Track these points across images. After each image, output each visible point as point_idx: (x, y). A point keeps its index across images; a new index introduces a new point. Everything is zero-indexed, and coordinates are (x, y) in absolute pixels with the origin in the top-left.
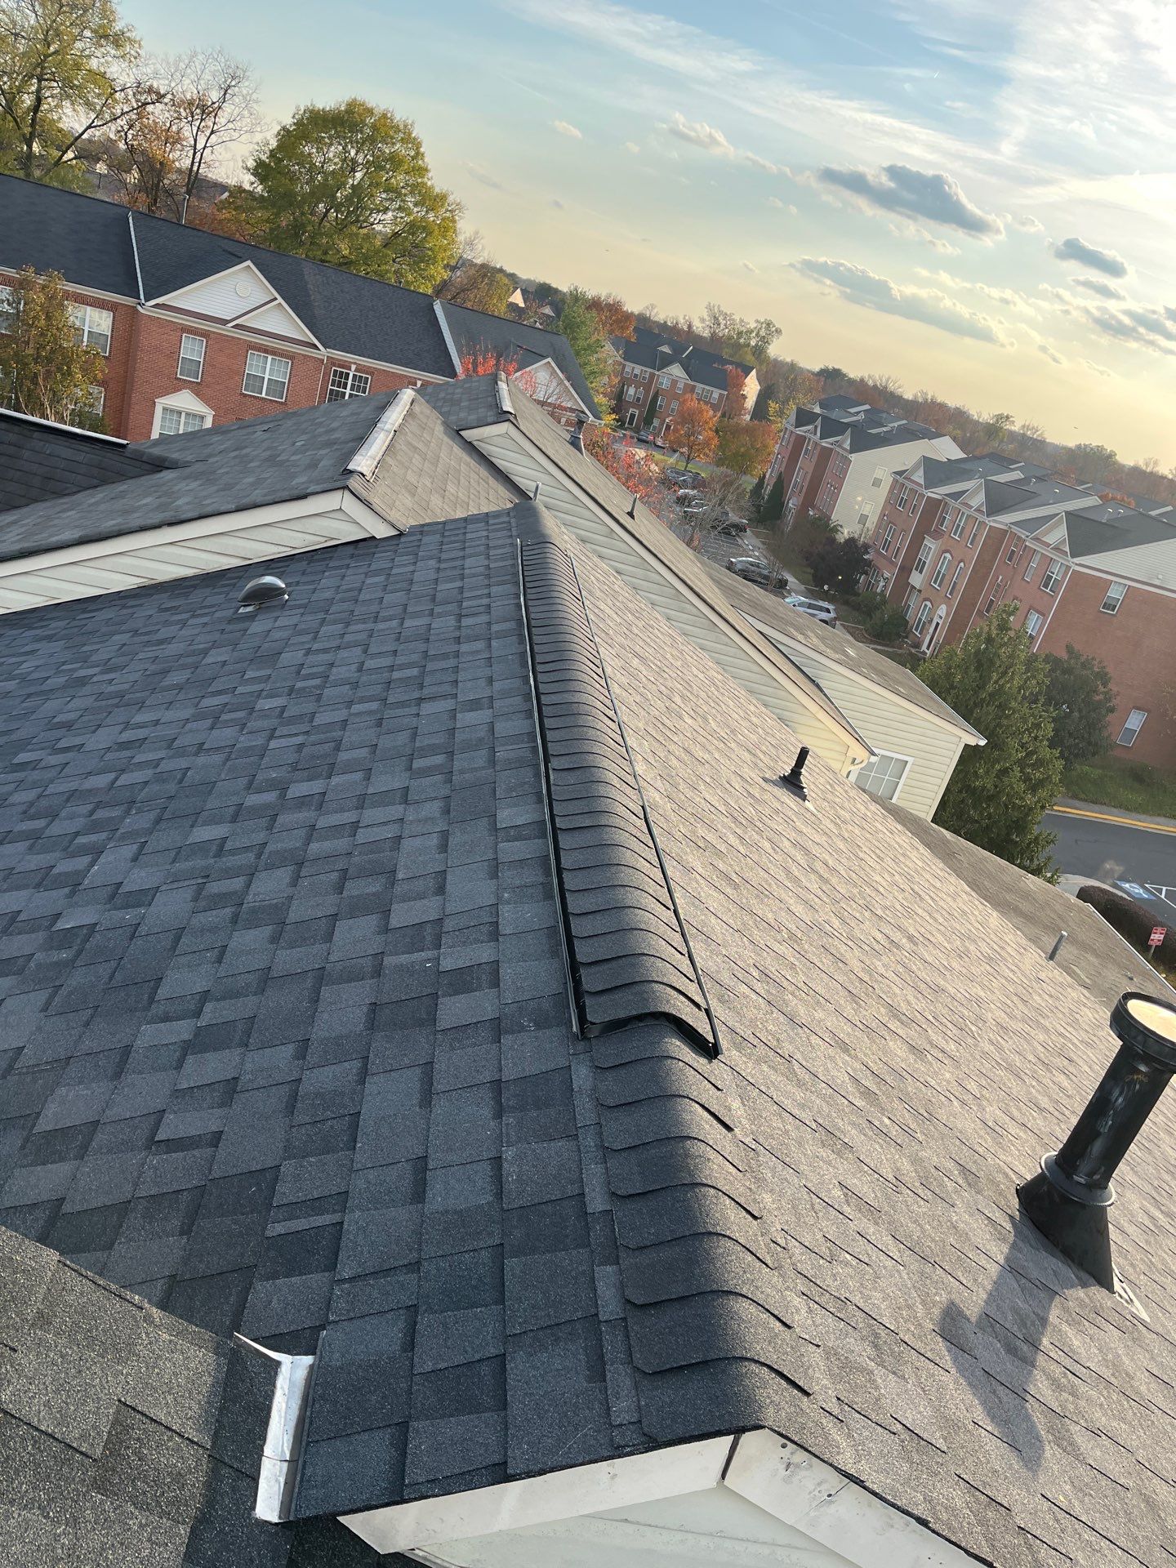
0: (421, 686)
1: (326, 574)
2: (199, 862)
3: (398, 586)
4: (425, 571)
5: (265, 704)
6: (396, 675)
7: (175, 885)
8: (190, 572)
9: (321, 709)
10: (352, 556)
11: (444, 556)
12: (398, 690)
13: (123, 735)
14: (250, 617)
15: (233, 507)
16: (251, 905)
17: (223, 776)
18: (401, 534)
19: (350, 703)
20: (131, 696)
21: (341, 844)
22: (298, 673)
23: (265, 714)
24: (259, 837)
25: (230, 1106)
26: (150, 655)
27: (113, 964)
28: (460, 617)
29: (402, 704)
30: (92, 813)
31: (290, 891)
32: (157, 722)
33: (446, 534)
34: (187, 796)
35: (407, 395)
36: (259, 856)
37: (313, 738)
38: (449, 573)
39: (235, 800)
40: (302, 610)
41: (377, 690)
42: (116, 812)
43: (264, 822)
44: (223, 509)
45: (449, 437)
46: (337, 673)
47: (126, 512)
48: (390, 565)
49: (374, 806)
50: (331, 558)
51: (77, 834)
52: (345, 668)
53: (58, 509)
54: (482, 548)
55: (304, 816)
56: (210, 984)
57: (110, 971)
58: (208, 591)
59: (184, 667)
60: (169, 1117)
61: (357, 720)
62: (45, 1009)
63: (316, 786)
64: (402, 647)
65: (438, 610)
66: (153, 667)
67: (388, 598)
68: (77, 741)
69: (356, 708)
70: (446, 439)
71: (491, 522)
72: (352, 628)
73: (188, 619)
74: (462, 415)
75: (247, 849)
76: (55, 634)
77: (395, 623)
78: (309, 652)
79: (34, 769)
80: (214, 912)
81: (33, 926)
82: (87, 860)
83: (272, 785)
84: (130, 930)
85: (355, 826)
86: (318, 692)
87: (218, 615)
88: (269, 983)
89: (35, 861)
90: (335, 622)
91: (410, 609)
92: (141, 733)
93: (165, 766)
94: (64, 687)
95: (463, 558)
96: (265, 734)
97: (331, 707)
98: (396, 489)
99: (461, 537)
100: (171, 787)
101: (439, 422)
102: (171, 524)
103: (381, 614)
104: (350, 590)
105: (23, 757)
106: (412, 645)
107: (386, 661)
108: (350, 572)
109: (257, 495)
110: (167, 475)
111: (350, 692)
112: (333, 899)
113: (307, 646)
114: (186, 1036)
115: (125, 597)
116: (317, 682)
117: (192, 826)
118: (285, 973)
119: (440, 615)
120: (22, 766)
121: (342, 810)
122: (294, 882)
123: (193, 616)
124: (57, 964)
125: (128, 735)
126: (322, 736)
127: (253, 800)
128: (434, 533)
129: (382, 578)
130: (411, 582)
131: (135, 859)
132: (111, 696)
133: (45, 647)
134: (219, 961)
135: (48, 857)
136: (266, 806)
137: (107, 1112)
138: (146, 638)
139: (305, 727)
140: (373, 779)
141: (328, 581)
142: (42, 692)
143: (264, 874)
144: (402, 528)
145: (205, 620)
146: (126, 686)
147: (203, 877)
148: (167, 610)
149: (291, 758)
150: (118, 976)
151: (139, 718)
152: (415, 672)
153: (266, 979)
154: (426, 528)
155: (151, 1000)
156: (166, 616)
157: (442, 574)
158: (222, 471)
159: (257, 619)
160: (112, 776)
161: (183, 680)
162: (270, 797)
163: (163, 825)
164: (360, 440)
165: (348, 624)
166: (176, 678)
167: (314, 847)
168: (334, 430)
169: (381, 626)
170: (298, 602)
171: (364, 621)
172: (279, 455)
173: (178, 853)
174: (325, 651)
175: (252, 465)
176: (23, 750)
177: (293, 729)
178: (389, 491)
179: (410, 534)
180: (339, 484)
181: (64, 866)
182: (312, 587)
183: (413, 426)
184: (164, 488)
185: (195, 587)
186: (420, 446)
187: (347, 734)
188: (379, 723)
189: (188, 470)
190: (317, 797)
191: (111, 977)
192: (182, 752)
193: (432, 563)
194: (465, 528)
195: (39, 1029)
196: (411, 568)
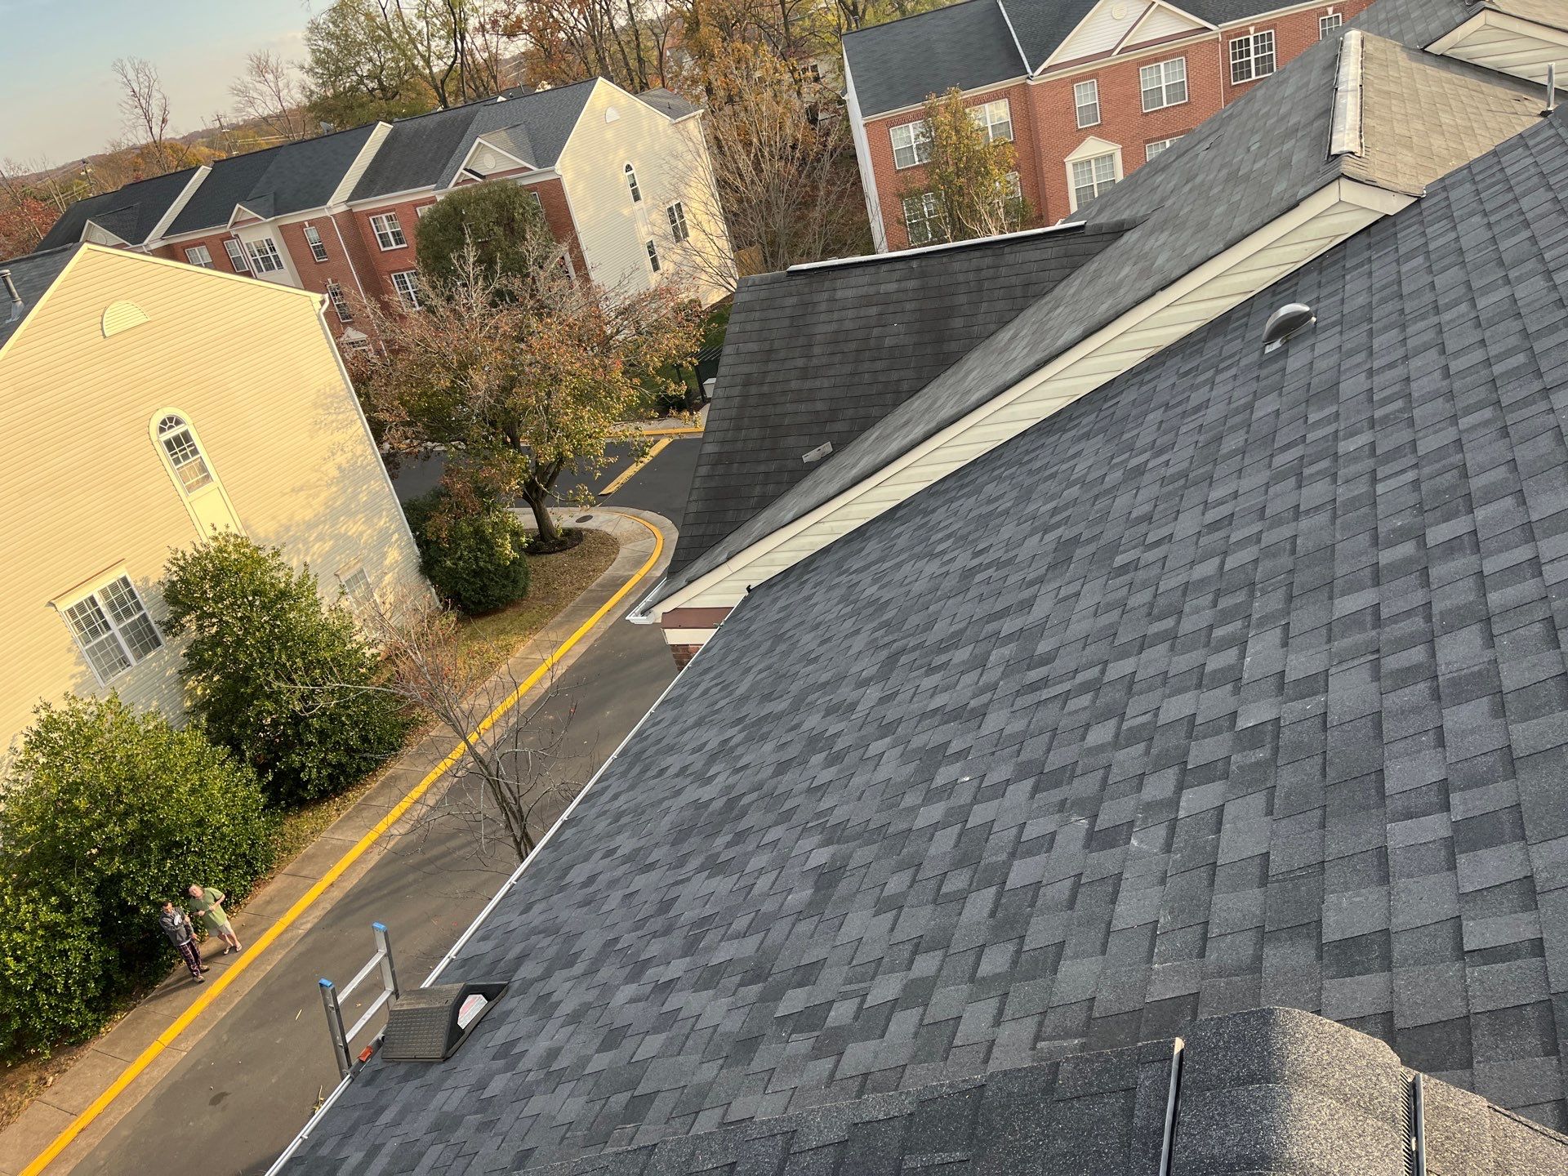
0: (1539, 374)
1: (1348, 277)
2: (1358, 638)
3: (1446, 261)
4: (1472, 233)
5: (1347, 446)
6: (1497, 369)
7: (1345, 666)
8: (1192, 327)
9: (1420, 434)
10: (1369, 246)
11: (1488, 207)
12: (1510, 387)
13: (1207, 516)
14: (1282, 354)
15: (1221, 246)
16: (1448, 676)
17: (1339, 537)
18: (1419, 200)
19: (1454, 419)
20: (1194, 474)
21: (1528, 588)
22: (1371, 400)
23: (1353, 457)
24: (1418, 597)
25: (1537, 908)
26: (1192, 426)
27: (1318, 759)
28: (1548, 274)
29: (1526, 402)
30: (1215, 604)
31: (1488, 654)
32: (1235, 495)
33: (1478, 178)
34: (1308, 567)
35: (1353, 37)
36: (1429, 618)
37: (1427, 470)
38: (1505, 225)
39: (1366, 560)
40: (1338, 328)
41: (1482, 393)
42: (1240, 597)
43: (1413, 579)
44: (1211, 252)
45: (1417, 61)
46: (1417, 388)
47: (1112, 291)
48: (1423, 241)
49: (1548, 534)
50: (1344, 257)
51: (1211, 627)
52: (1425, 379)
53: (1045, 310)
54: (1536, 179)
55: (1463, 563)
56: (1443, 771)
57: (1318, 767)
58: (1219, 340)
59: (1234, 429)
60: (1468, 925)
61: (1474, 436)
62: (1270, 812)
63: (1459, 526)
64: (1488, 334)
65: (1513, 274)
66: (1202, 438)
67: (1439, 281)
68: (1164, 532)
69: (1465, 422)
70: (1414, 65)
71: (1531, 143)
72: (1410, 330)
73: (1214, 377)
74: (1420, 28)
75: (1409, 613)
76: (1090, 430)
77: (1464, 307)
78: (1371, 373)
79: (1136, 569)
80: (1407, 691)
81: (1214, 728)
82: (1233, 653)
83: (1402, 535)
84: (1318, 721)
85: (1536, 565)
86: (1406, 416)
87: (1244, 362)
88: (1518, 764)
89: (1183, 662)
90: (1386, 329)
91: (1475, 285)
92: (1225, 510)
93: (1267, 539)
94: (1124, 481)
95: (1516, 200)
96: (1366, 478)
97: (1431, 430)
98: (1390, 150)
99: (1499, 176)
100: (1285, 561)
101: (1398, 49)
102: (1163, 289)
103: (1440, 303)
104: (1385, 287)
105: (1120, 560)
106: (1501, 327)
107: (1478, 355)
108: (1375, 266)
109: (1239, 223)
110: (1130, 238)
111: (1448, 406)
112: (1550, 656)
113: (1368, 366)
114: (1447, 833)
115: (1139, 373)
116: (1399, 404)
117: (1331, 598)
118: (1533, 751)
119: (1520, 279)
120: (1124, 569)
121: (1508, 548)
122: (1490, 640)
123: (1218, 372)
124: (1258, 764)
125: (1212, 515)
126: (1438, 466)
127: (1386, 557)
128: (1461, 183)
129: (1420, 260)
130: (1461, 252)
131: (1285, 644)
132: (1174, 478)
133: (1089, 446)
134: (1441, 742)
135: (1194, 654)
136: (1408, 561)
137: (1394, 920)
138: (1179, 410)
139: (1410, 460)
140: (1530, 502)
141: (1354, 285)
142: (1107, 492)
143: (1445, 638)
144: (1418, 193)
145: (1233, 371)
146: (1186, 464)
147: (1373, 653)
148: (1187, 373)
149: (1412, 499)
150: (1331, 773)
151: (1215, 495)
152: (1521, 358)
153: (1510, 762)
154: (1447, 182)
155: (1382, 795)
156: (1187, 381)
157: (1496, 230)
158: (1186, 210)
159: (1291, 352)
160: (1216, 561)
161: (1241, 444)
162: (1408, 549)
163: (1297, 603)
164: (1328, 113)
165: (1403, 327)
166: (1232, 442)
167: (1495, 598)
168: (1288, 114)
169: (1446, 317)
170: (1329, 321)
171: (1423, 317)
172: (1239, 170)
173: (1330, 631)
174: (1391, 366)
175: (1215, 191)
176: (1117, 553)
177: (1396, 466)
178: (1384, 157)
179: (1430, 196)
180: (1330, 176)
181: (1215, 663)
182: (1339, 297)
183: (1374, 69)
184: (1135, 252)
185: (1204, 340)
186: (1393, 88)
187: (1468, 456)
188: (1504, 432)
189: (1150, 223)
190: (1466, 538)
191: (1324, 774)
192: (1277, 521)
193: (1477, 219)
194: (1499, 162)
195: (1273, 832)
196: (1453, 235)
